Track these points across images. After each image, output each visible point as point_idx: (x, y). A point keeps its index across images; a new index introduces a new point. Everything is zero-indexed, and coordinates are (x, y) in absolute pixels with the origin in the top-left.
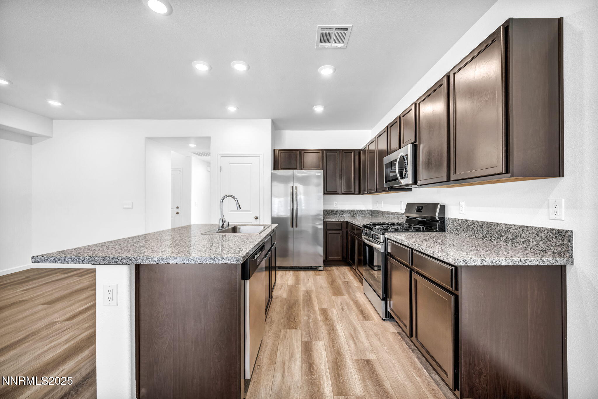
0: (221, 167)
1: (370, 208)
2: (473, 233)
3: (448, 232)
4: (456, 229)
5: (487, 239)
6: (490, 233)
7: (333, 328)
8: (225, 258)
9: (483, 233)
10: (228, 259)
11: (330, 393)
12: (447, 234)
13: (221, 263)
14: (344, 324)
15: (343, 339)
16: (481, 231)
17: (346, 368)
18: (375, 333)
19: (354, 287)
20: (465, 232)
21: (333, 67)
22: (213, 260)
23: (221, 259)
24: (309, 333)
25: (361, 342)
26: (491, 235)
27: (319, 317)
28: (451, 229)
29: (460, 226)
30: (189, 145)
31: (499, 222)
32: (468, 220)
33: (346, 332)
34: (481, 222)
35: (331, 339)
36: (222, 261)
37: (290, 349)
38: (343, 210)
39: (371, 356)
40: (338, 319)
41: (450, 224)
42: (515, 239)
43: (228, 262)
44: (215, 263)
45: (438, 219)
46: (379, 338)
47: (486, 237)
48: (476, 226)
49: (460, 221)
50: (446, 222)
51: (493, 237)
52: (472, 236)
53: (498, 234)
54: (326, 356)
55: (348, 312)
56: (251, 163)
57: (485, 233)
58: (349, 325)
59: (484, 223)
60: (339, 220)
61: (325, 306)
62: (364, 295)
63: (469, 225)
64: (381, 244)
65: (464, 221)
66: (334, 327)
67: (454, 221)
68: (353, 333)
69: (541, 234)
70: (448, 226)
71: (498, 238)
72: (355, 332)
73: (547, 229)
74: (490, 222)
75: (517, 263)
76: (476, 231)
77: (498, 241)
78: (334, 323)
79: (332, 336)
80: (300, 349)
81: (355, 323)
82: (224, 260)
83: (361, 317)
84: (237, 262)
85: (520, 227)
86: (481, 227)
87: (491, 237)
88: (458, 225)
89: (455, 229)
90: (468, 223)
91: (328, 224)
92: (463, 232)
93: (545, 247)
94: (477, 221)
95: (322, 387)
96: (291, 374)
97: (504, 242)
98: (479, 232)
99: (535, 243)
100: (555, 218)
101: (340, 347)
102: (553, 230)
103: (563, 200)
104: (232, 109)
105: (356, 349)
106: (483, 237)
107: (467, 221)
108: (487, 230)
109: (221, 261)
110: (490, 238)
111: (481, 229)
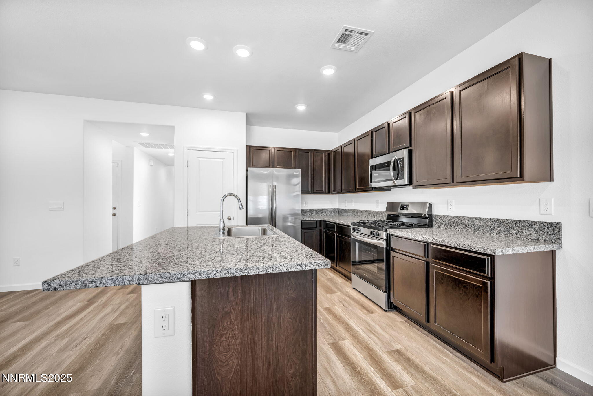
0: (188, 162)
1: (337, 206)
2: (464, 227)
3: (436, 227)
4: (445, 224)
5: (479, 232)
6: (483, 227)
8: (313, 263)
9: (475, 227)
10: (316, 264)
11: (387, 388)
12: (434, 229)
13: (308, 269)
14: (355, 321)
15: (364, 335)
16: (472, 226)
17: (384, 361)
18: (387, 325)
19: (340, 283)
20: (454, 227)
21: (335, 67)
22: (301, 266)
23: (308, 265)
24: (330, 334)
25: (381, 336)
26: (483, 228)
28: (439, 224)
29: (449, 221)
30: (141, 134)
31: (492, 217)
32: (458, 217)
33: (363, 328)
34: (473, 218)
35: (353, 336)
36: (310, 266)
37: (322, 353)
38: (313, 209)
39: (398, 347)
40: (347, 316)
41: (438, 220)
42: (508, 231)
43: (316, 268)
44: (302, 269)
45: (427, 216)
46: (393, 328)
47: (478, 230)
48: (467, 221)
49: (449, 218)
50: (434, 219)
51: (485, 230)
52: (462, 230)
53: (491, 227)
54: (359, 353)
55: (350, 308)
56: (224, 159)
57: (477, 227)
58: (360, 321)
59: (476, 219)
60: (314, 219)
61: (327, 306)
62: (354, 290)
63: (460, 220)
64: (384, 240)
65: (454, 217)
66: (348, 324)
67: (441, 217)
68: (368, 327)
69: (534, 226)
70: (436, 222)
71: (491, 230)
73: (539, 222)
74: (482, 218)
75: (532, 250)
76: (468, 226)
77: (491, 233)
78: (346, 320)
79: (352, 334)
80: (332, 351)
81: (364, 318)
82: (312, 266)
83: (365, 311)
84: (325, 266)
85: (513, 221)
86: (472, 222)
87: (483, 230)
88: (447, 221)
89: (444, 224)
90: (458, 219)
91: (303, 223)
92: (453, 227)
93: (537, 236)
94: (468, 217)
95: (376, 384)
96: (340, 379)
97: (497, 234)
98: (470, 226)
99: (528, 233)
100: (546, 213)
101: (366, 343)
102: (545, 222)
103: (553, 199)
104: (208, 97)
105: (381, 342)
106: (474, 231)
108: (479, 224)
109: (309, 267)
110: (482, 231)
111: (472, 224)
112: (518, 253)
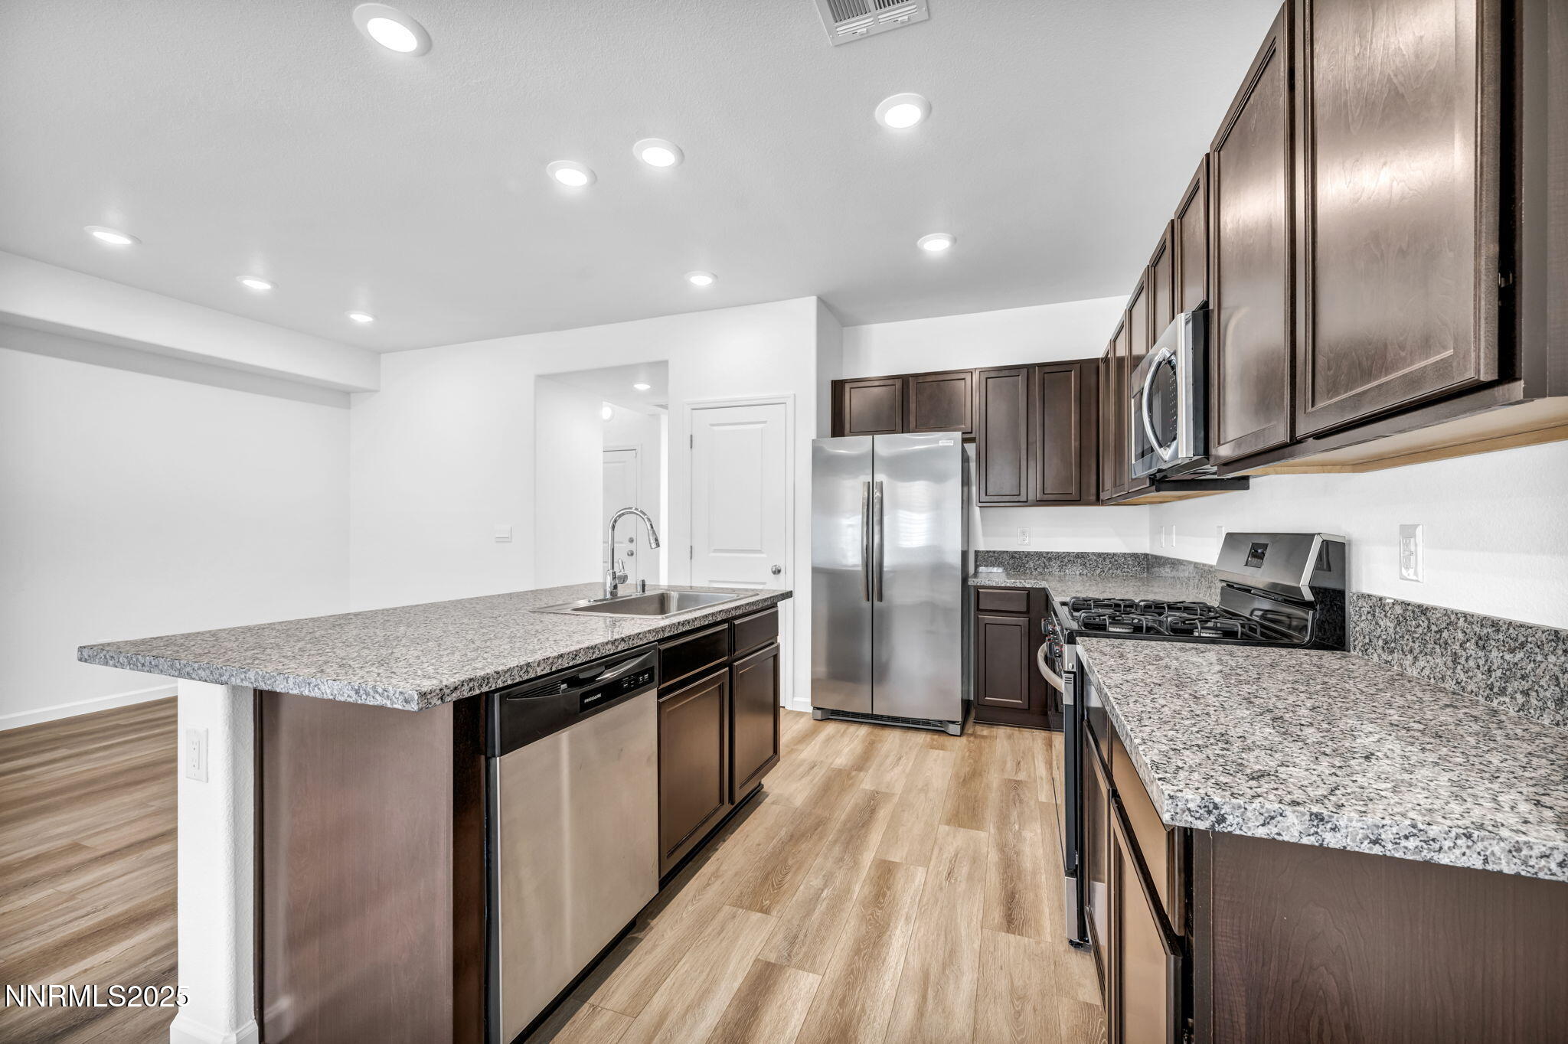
0: (691, 436)
1: (1143, 545)
2: (1450, 664)
3: (1357, 648)
4: (1386, 642)
5: (1507, 700)
6: (1523, 677)
7: (879, 937)
8: (380, 690)
9: (1489, 671)
10: (386, 693)
12: (1354, 661)
13: (371, 703)
14: (922, 929)
15: (888, 983)
16: (1481, 662)
19: (1032, 803)
20: (1416, 659)
21: (920, 96)
22: (357, 692)
23: (372, 693)
24: (796, 937)
25: (944, 1011)
26: (1526, 685)
27: (857, 888)
28: (1367, 641)
29: (1398, 629)
30: (636, 386)
32: (1427, 608)
33: (915, 962)
34: (1483, 621)
35: (852, 972)
36: (374, 698)
37: (707, 976)
38: (1048, 553)
40: (916, 907)
41: (1364, 617)
43: (386, 704)
44: (359, 702)
45: (1308, 596)
47: (1503, 691)
48: (1460, 635)
49: (1398, 610)
50: (1350, 609)
51: (1534, 694)
52: (1443, 678)
53: (1558, 685)
54: (798, 1030)
55: (962, 887)
56: (765, 422)
57: (1499, 673)
58: (938, 935)
59: (1495, 624)
60: (1019, 585)
61: (896, 856)
63: (1434, 628)
64: (1064, 675)
65: (1413, 611)
66: (884, 932)
67: (1379, 604)
68: (935, 970)
70: (1357, 629)
72: (944, 969)
74: (1522, 626)
76: (1462, 660)
77: (1559, 718)
78: (894, 919)
79: (859, 965)
81: (964, 933)
82: (377, 696)
83: (997, 915)
84: (405, 704)
86: (1481, 643)
87: (1525, 693)
88: (1392, 625)
89: (1381, 643)
90: (1428, 619)
91: (981, 596)
92: (1410, 657)
94: (1465, 616)
98: (1471, 663)
101: (863, 1010)
104: (701, 281)
105: (911, 1032)
106: (1488, 691)
107: (1424, 610)
108: (1508, 657)
109: (372, 699)
110: (1520, 699)
111: (1481, 654)
112: (1377, 850)
